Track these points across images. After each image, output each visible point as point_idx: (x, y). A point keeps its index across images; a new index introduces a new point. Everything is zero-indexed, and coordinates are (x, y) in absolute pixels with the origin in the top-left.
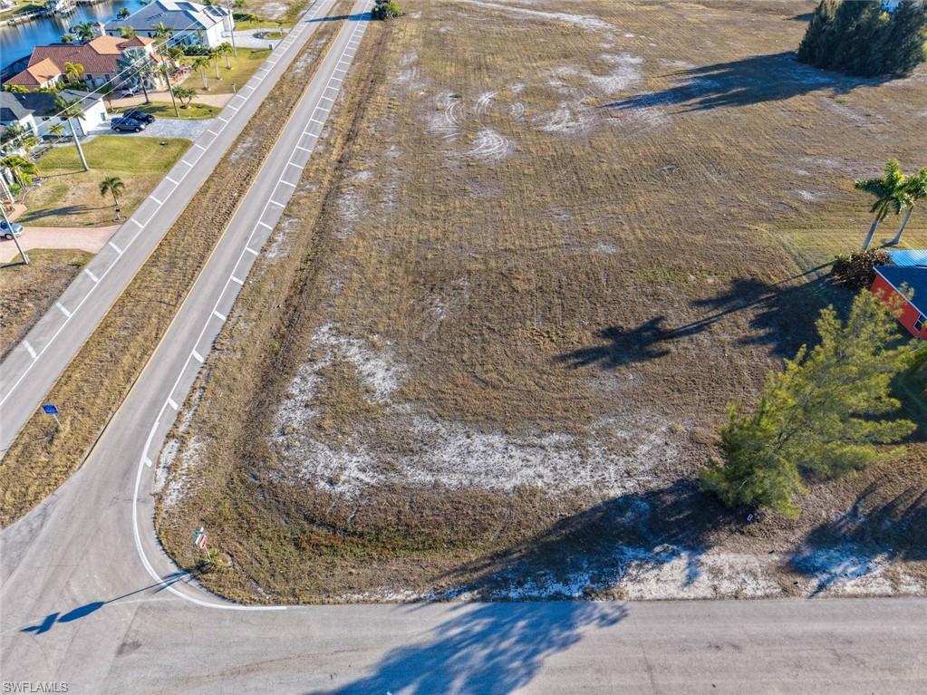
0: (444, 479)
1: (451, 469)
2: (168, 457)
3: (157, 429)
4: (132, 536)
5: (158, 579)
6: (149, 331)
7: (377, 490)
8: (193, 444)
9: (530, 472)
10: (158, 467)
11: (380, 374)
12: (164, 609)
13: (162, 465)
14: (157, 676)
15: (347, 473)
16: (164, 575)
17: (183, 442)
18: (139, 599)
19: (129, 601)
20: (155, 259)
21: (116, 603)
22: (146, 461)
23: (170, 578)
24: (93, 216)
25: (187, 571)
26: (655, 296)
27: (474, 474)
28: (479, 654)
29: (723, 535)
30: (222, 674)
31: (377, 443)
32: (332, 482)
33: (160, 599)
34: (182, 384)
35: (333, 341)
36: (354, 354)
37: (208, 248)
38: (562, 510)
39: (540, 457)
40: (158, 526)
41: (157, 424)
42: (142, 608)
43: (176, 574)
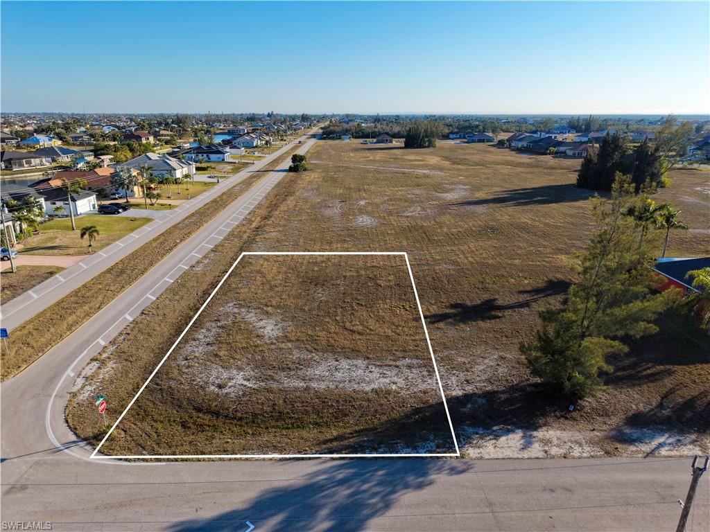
0: (314, 385)
1: (321, 379)
2: (88, 371)
3: (85, 355)
4: (43, 418)
5: (58, 445)
6: (95, 304)
7: (257, 391)
8: (110, 365)
9: (387, 381)
10: (78, 377)
11: (269, 328)
12: (57, 464)
13: (82, 376)
14: (36, 509)
15: (234, 381)
16: (64, 442)
17: (103, 362)
18: (36, 458)
19: (27, 458)
20: (109, 271)
21: (15, 460)
22: (70, 373)
23: (68, 445)
24: (71, 251)
25: (85, 439)
26: (486, 289)
27: (340, 382)
28: (344, 492)
29: (550, 420)
30: (97, 508)
31: (261, 364)
32: (220, 387)
33: (55, 457)
34: (113, 331)
35: (236, 310)
36: (251, 317)
37: (151, 264)
38: (413, 403)
39: (394, 372)
40: (67, 412)
41: (85, 352)
42: (37, 463)
43: (74, 442)
